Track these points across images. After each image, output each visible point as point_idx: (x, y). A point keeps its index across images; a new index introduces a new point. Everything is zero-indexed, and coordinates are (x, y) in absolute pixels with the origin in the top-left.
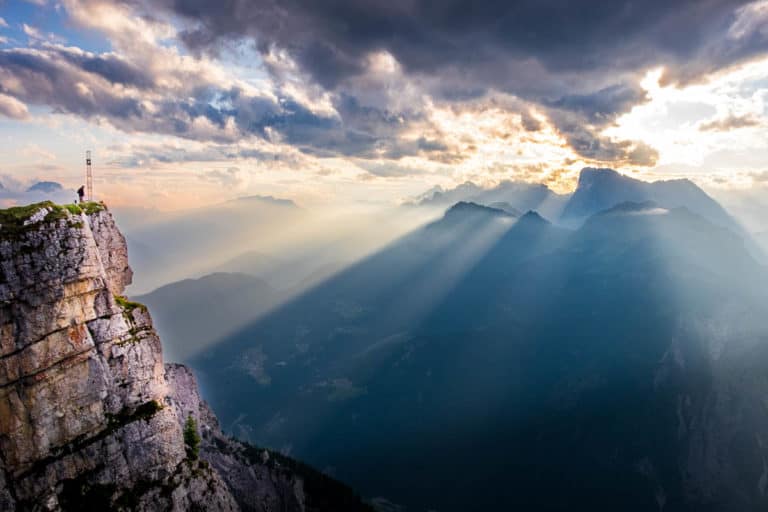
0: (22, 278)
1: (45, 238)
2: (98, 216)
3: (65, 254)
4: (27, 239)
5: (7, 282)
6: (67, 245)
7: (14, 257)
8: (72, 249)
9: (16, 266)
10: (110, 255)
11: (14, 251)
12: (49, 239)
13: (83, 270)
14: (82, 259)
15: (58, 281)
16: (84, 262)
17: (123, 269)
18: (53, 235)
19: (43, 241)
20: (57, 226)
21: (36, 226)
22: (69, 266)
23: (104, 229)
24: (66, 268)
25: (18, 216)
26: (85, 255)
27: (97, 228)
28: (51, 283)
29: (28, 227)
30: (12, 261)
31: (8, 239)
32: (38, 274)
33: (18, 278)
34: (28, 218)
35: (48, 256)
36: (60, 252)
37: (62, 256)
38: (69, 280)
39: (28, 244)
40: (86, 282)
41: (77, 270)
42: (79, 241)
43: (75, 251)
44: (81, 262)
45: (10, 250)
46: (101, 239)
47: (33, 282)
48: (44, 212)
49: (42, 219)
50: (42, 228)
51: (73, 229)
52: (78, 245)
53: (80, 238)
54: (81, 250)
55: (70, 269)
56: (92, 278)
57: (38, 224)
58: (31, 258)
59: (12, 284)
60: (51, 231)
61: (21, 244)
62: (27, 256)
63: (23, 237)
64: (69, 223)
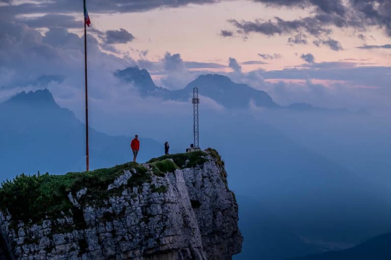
0: (103, 247)
1: (127, 204)
2: (202, 168)
3: (147, 222)
4: (110, 205)
5: (88, 251)
6: (149, 212)
7: (97, 224)
8: (153, 216)
9: (98, 234)
10: (215, 217)
11: (96, 217)
12: (130, 205)
13: (166, 241)
14: (165, 227)
15: (138, 252)
16: (166, 231)
17: (230, 234)
18: (135, 201)
19: (125, 208)
20: (140, 191)
21: (118, 191)
22: (151, 236)
23: (208, 184)
24: (147, 238)
25: (102, 179)
26: (167, 223)
27: (199, 184)
28: (130, 254)
29: (112, 191)
30: (94, 229)
31: (91, 205)
32: (117, 244)
33: (99, 247)
34: (112, 182)
35: (129, 224)
36: (142, 220)
37: (142, 224)
38: (151, 252)
39: (110, 210)
40: (169, 255)
41: (158, 240)
42: (162, 208)
43: (158, 218)
44: (162, 231)
45: (93, 217)
46: (205, 197)
47: (113, 253)
48: (128, 174)
49: (125, 183)
50: (125, 193)
51: (156, 194)
52: (161, 212)
53: (164, 203)
54: (164, 218)
55: (151, 240)
56: (176, 250)
57: (121, 188)
58: (113, 226)
59: (94, 254)
60: (132, 197)
61: (104, 210)
62: (109, 224)
63: (106, 203)
64: (153, 186)
